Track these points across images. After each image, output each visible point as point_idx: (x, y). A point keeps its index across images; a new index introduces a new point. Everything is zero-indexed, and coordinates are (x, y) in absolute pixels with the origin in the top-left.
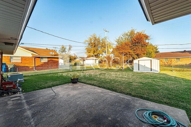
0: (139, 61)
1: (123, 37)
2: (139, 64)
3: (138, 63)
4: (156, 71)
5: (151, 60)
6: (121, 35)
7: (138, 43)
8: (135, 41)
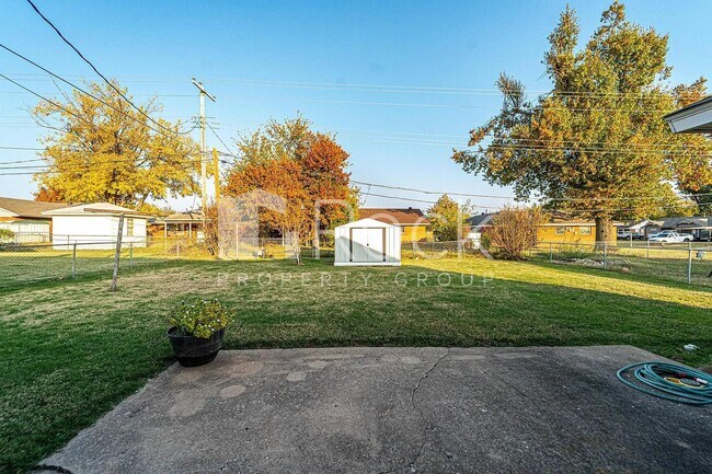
0: (351, 229)
1: (269, 137)
2: (351, 241)
3: (348, 237)
4: (394, 260)
5: (384, 229)
6: (263, 129)
7: (322, 170)
8: (318, 161)
